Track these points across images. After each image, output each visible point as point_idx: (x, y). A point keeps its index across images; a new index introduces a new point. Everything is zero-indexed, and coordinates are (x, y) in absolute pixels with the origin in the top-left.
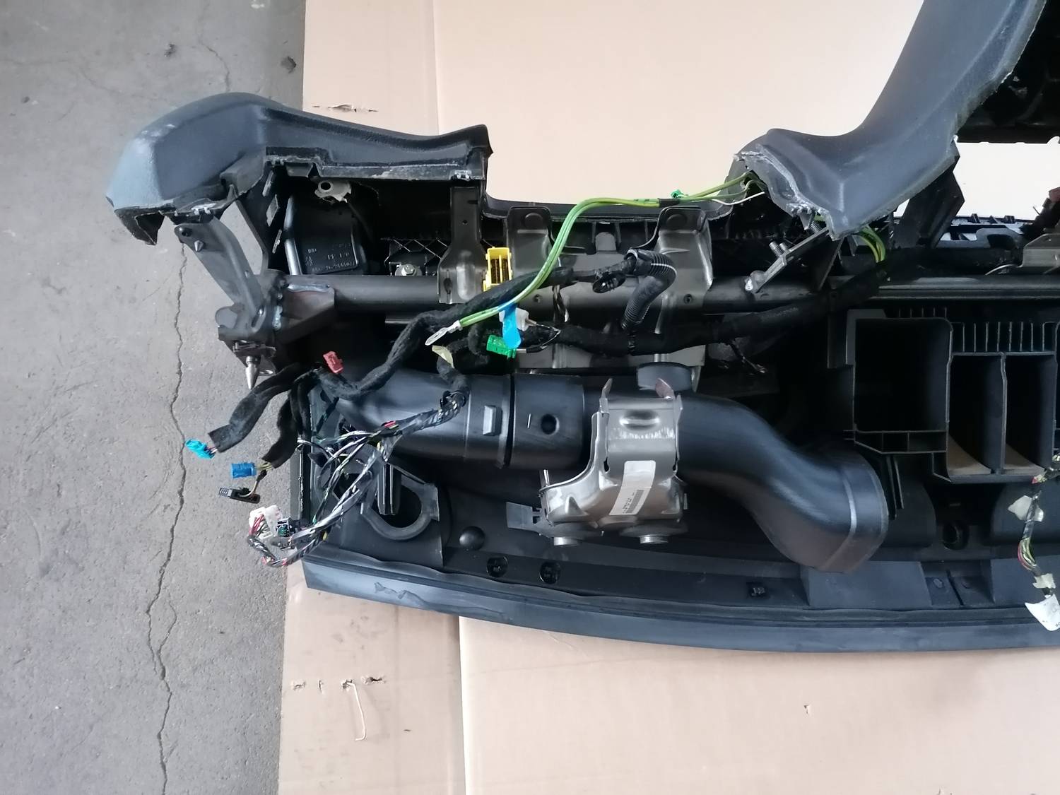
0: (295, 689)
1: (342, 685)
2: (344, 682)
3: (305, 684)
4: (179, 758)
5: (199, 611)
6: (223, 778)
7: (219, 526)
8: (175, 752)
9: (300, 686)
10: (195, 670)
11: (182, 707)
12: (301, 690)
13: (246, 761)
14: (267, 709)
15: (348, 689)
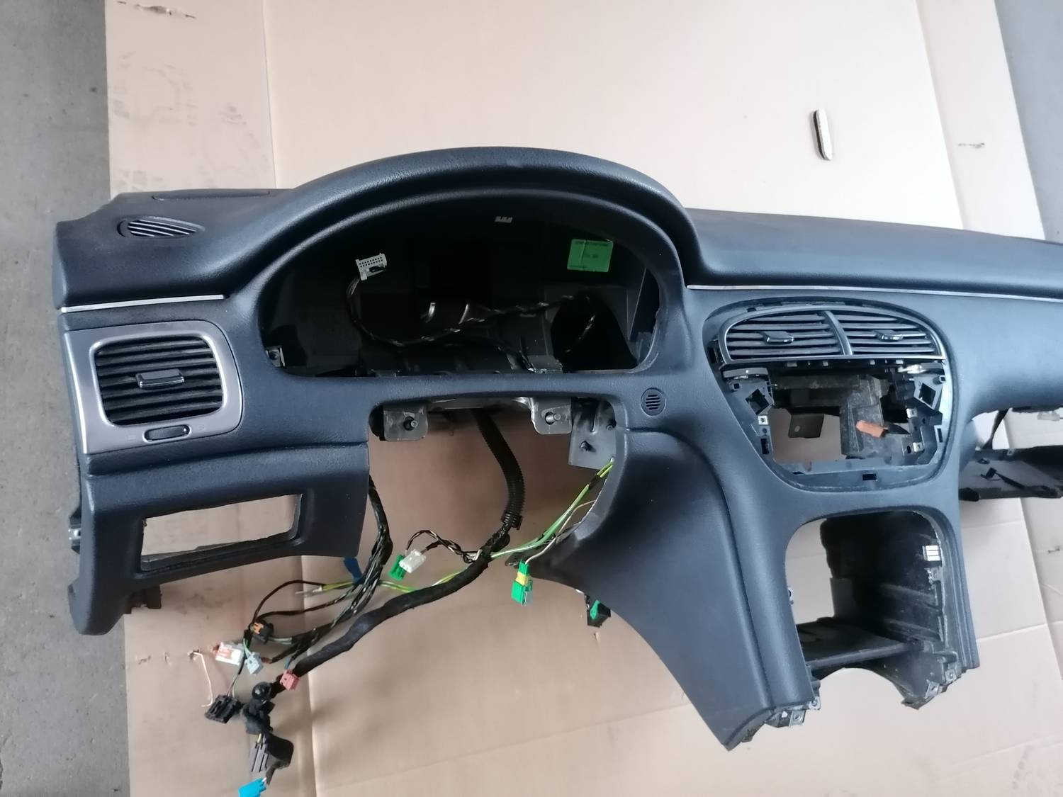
0: (140, 663)
1: (189, 654)
2: (191, 652)
3: (149, 658)
4: (15, 745)
5: (21, 595)
6: (68, 759)
7: (35, 503)
8: (9, 741)
9: (145, 660)
10: (24, 656)
11: (12, 695)
12: (146, 664)
13: (92, 740)
14: (111, 688)
15: (195, 658)
